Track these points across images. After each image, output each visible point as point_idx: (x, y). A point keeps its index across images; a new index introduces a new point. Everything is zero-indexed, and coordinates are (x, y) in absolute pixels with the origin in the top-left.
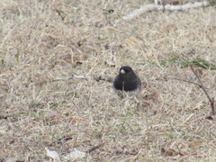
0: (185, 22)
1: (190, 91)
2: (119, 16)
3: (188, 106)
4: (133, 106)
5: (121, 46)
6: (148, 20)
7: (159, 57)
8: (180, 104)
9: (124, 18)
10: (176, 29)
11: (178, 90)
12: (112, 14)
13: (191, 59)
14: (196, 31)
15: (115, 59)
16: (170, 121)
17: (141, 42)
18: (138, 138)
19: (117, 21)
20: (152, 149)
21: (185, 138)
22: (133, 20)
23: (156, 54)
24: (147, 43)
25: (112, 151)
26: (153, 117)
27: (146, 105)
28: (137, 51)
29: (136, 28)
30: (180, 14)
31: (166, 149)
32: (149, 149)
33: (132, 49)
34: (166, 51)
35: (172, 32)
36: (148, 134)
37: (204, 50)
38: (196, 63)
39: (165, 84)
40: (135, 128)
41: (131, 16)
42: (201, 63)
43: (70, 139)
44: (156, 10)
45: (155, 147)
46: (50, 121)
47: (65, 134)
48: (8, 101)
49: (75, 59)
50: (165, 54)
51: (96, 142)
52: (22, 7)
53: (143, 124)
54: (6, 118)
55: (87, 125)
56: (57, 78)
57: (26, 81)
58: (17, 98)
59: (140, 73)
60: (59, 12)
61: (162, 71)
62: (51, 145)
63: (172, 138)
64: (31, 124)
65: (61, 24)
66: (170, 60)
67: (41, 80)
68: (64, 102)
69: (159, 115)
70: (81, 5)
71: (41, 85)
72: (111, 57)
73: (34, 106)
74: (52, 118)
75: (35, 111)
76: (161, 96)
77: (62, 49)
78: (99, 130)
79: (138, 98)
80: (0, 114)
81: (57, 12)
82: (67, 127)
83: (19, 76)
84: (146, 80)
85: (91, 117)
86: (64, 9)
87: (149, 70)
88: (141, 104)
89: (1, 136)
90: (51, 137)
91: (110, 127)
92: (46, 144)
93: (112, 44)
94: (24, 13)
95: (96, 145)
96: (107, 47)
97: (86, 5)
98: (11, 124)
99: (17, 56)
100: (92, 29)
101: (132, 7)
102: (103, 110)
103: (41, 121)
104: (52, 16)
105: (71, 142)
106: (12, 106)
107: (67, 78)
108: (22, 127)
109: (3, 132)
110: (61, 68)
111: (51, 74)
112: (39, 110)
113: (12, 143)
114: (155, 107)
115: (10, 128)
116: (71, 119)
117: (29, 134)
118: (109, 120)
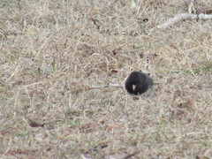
2: (153, 25)
4: (168, 114)
5: (155, 55)
6: (182, 29)
7: (193, 65)
9: (159, 27)
10: (210, 38)
12: (147, 23)
15: (150, 67)
16: (204, 128)
17: (175, 51)
18: (172, 146)
19: (151, 30)
20: (187, 157)
22: (167, 29)
23: (191, 62)
24: (182, 52)
26: (187, 125)
27: (180, 113)
28: (171, 59)
29: (171, 37)
31: (201, 156)
32: (183, 156)
33: (166, 58)
34: (200, 60)
35: (205, 40)
36: (183, 142)
39: (199, 93)
40: (170, 136)
41: (166, 24)
43: (106, 146)
44: (190, 19)
45: (189, 155)
46: (86, 129)
47: (101, 142)
48: (44, 108)
49: (111, 67)
50: (199, 63)
51: (131, 150)
52: (57, 16)
53: (178, 132)
54: (43, 126)
55: (122, 133)
56: (93, 86)
57: (62, 89)
58: (54, 105)
59: (174, 81)
60: (95, 21)
61: (197, 80)
62: (87, 153)
63: (206, 145)
64: (67, 132)
65: (96, 33)
66: (204, 69)
67: (77, 88)
68: (100, 110)
69: (193, 123)
70: (116, 14)
71: (77, 92)
72: (146, 65)
73: (70, 114)
74: (89, 125)
75: (71, 119)
76: (195, 105)
77: (97, 57)
78: (135, 138)
79: (172, 106)
80: (37, 122)
81: (93, 20)
82: (103, 135)
83: (56, 84)
84: (180, 89)
85: (126, 125)
86: (99, 18)
87: (183, 78)
88: (176, 112)
89: (38, 143)
90: (87, 145)
91: (145, 135)
92: (82, 151)
93: (146, 53)
94: (60, 22)
95: (131, 153)
96: (141, 56)
97: (121, 14)
98: (47, 132)
99: (53, 64)
100: (126, 38)
101: (166, 16)
102: (138, 118)
103: (77, 129)
104: (88, 24)
105: (107, 150)
106: (49, 114)
107: (103, 86)
108: (59, 134)
109: (40, 139)
110: (96, 76)
111: (86, 83)
112: (75, 118)
113: (49, 150)
114: (189, 115)
115: (46, 136)
116: (107, 127)
117: (65, 141)
118: (144, 127)
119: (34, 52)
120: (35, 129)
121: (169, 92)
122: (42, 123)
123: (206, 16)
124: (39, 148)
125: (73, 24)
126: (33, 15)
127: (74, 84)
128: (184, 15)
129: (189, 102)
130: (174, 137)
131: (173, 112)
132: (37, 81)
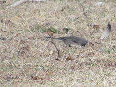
0: (44, 8)
1: (47, 45)
2: (9, 4)
3: (46, 53)
4: (16, 53)
5: (10, 21)
6: (24, 7)
7: (30, 26)
8: (41, 52)
9: (12, 6)
10: (39, 12)
11: (40, 44)
12: (5, 4)
13: (47, 28)
14: (50, 13)
15: (6, 28)
16: (36, 61)
17: (20, 19)
18: (18, 70)
19: (8, 7)
20: (26, 76)
21: (44, 70)
22: (16, 7)
23: (29, 25)
24: (24, 19)
25: (5, 77)
26: (26, 59)
27: (23, 52)
28: (18, 23)
29: (18, 11)
30: (41, 4)
31: (34, 76)
32: (24, 76)
33: (15, 22)
34: (34, 24)
35: (37, 13)
36: (24, 68)
37: (54, 23)
38: (50, 30)
39: (33, 42)
40: (17, 65)
41: (15, 4)
42: (53, 30)
44: (28, 1)
45: (28, 75)
53: (21, 63)
59: (20, 35)
61: (32, 34)
63: (37, 70)
66: (36, 29)
72: (4, 27)
76: (31, 48)
79: (18, 48)
84: (23, 39)
87: (25, 34)
91: (4, 64)
93: (5, 20)
96: (2, 21)
118: (3, 60)
121: (17, 41)
129: (28, 47)
130: (20, 66)
131: (19, 52)
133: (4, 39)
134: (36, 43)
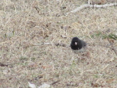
0: (105, 14)
1: (107, 52)
2: (69, 10)
3: (106, 60)
4: (76, 59)
5: (70, 27)
6: (84, 13)
7: (90, 33)
8: (102, 59)
9: (72, 12)
10: (100, 18)
11: (101, 51)
12: (65, 10)
13: (108, 34)
14: (111, 19)
15: (66, 34)
16: (96, 68)
17: (81, 25)
18: (79, 77)
19: (68, 13)
20: (86, 83)
21: (104, 77)
22: (76, 13)
23: (89, 31)
24: (84, 25)
25: (65, 84)
26: (87, 66)
27: (83, 59)
28: (78, 30)
29: (78, 17)
30: (102, 10)
31: (94, 83)
32: (84, 83)
33: (76, 29)
34: (94, 30)
35: (97, 19)
36: (84, 75)
37: (114, 30)
38: (110, 37)
39: (93, 48)
40: (77, 72)
41: (76, 10)
42: (113, 37)
43: (42, 77)
44: (89, 7)
46: (31, 68)
47: (39, 75)
48: (8, 56)
49: (45, 34)
50: (93, 32)
51: (56, 79)
52: (16, 5)
53: (81, 69)
54: (7, 66)
55: (51, 70)
56: (35, 44)
57: (18, 46)
58: (13, 55)
60: (36, 8)
61: (92, 41)
62: (31, 81)
63: (97, 77)
64: (21, 69)
65: (37, 15)
66: (96, 35)
67: (26, 45)
68: (39, 57)
69: (90, 65)
70: (48, 5)
71: (26, 48)
72: (64, 33)
73: (22, 59)
74: (32, 66)
75: (23, 62)
76: (91, 55)
77: (38, 28)
78: (58, 73)
80: (4, 64)
81: (35, 8)
82: (40, 71)
83: (14, 43)
85: (53, 66)
86: (39, 6)
88: (81, 58)
89: (4, 75)
90: (31, 76)
91: (63, 71)
92: (29, 80)
93: (65, 26)
94: (17, 9)
95: (56, 81)
96: (62, 28)
97: (51, 5)
98: (10, 69)
99: (13, 32)
100: (54, 17)
101: (76, 5)
102: (60, 62)
103: (26, 68)
104: (32, 10)
105: (42, 79)
106: (10, 59)
107: (40, 44)
108: (16, 71)
109: (5, 73)
110: (37, 39)
111: (31, 42)
112: (25, 62)
113: (10, 79)
114: (88, 60)
115: (9, 71)
116: (42, 66)
117: (19, 75)
118: (63, 67)
119: (3, 25)
120: (3, 68)
122: (7, 64)
123: (98, 6)
124: (5, 78)
125: (24, 10)
126: (3, 4)
127: (24, 43)
128: (86, 5)
131: (79, 59)
132: (4, 41)
133: (64, 46)
134: (96, 50)
